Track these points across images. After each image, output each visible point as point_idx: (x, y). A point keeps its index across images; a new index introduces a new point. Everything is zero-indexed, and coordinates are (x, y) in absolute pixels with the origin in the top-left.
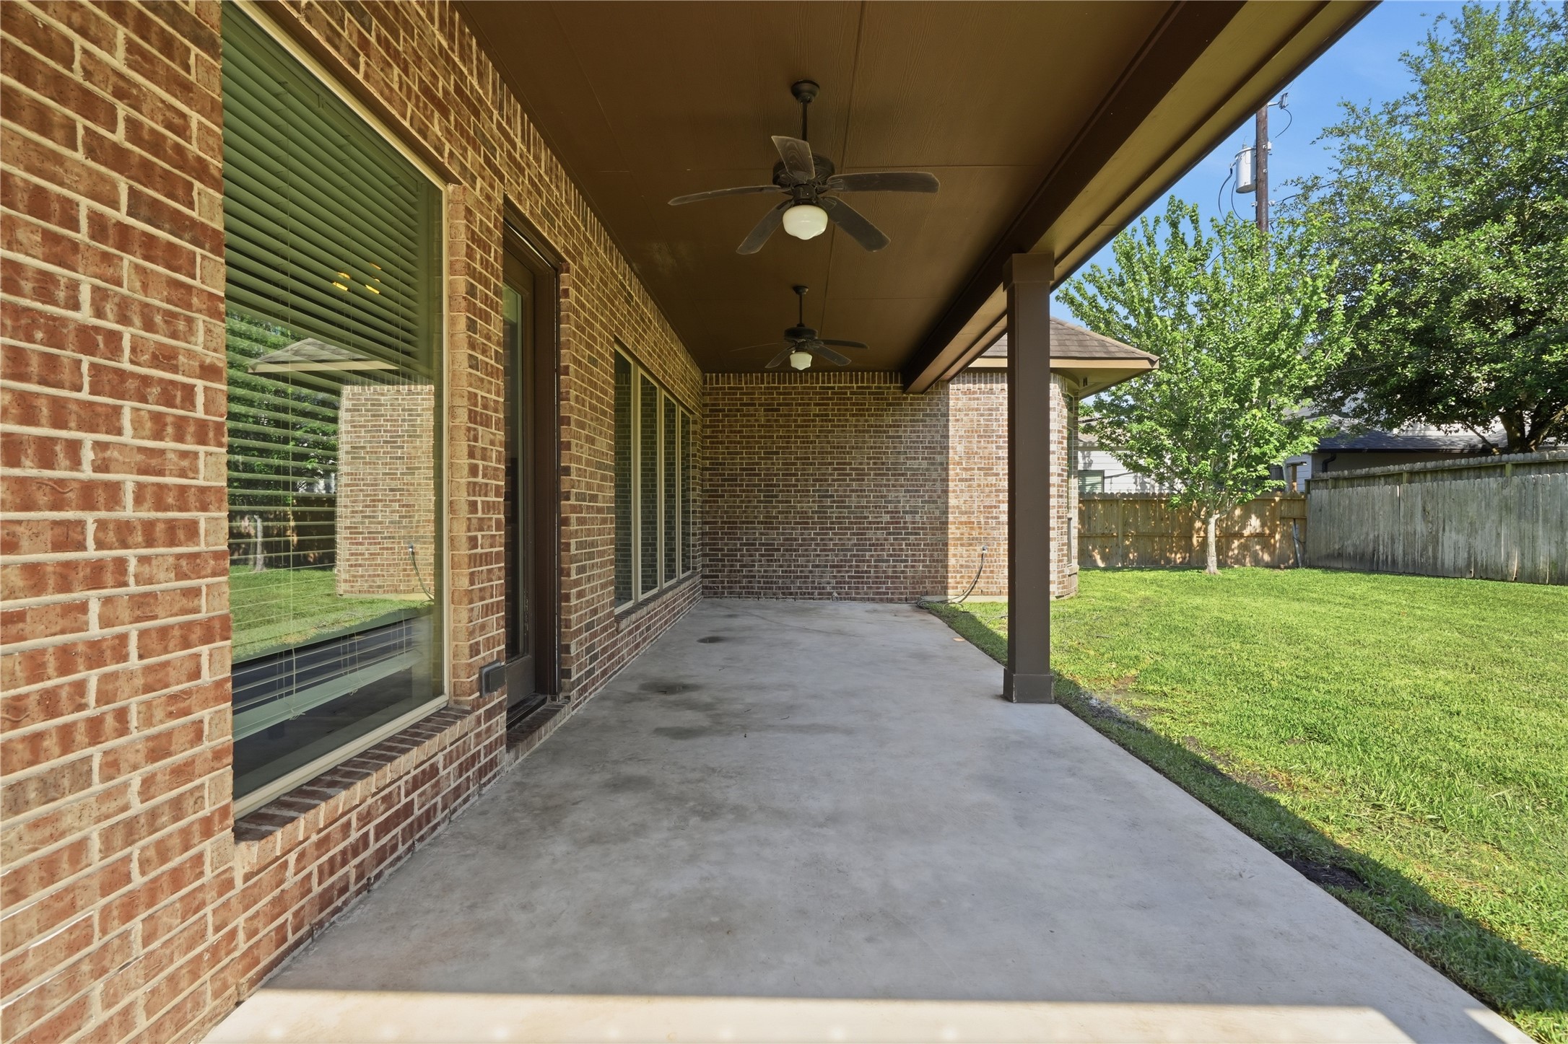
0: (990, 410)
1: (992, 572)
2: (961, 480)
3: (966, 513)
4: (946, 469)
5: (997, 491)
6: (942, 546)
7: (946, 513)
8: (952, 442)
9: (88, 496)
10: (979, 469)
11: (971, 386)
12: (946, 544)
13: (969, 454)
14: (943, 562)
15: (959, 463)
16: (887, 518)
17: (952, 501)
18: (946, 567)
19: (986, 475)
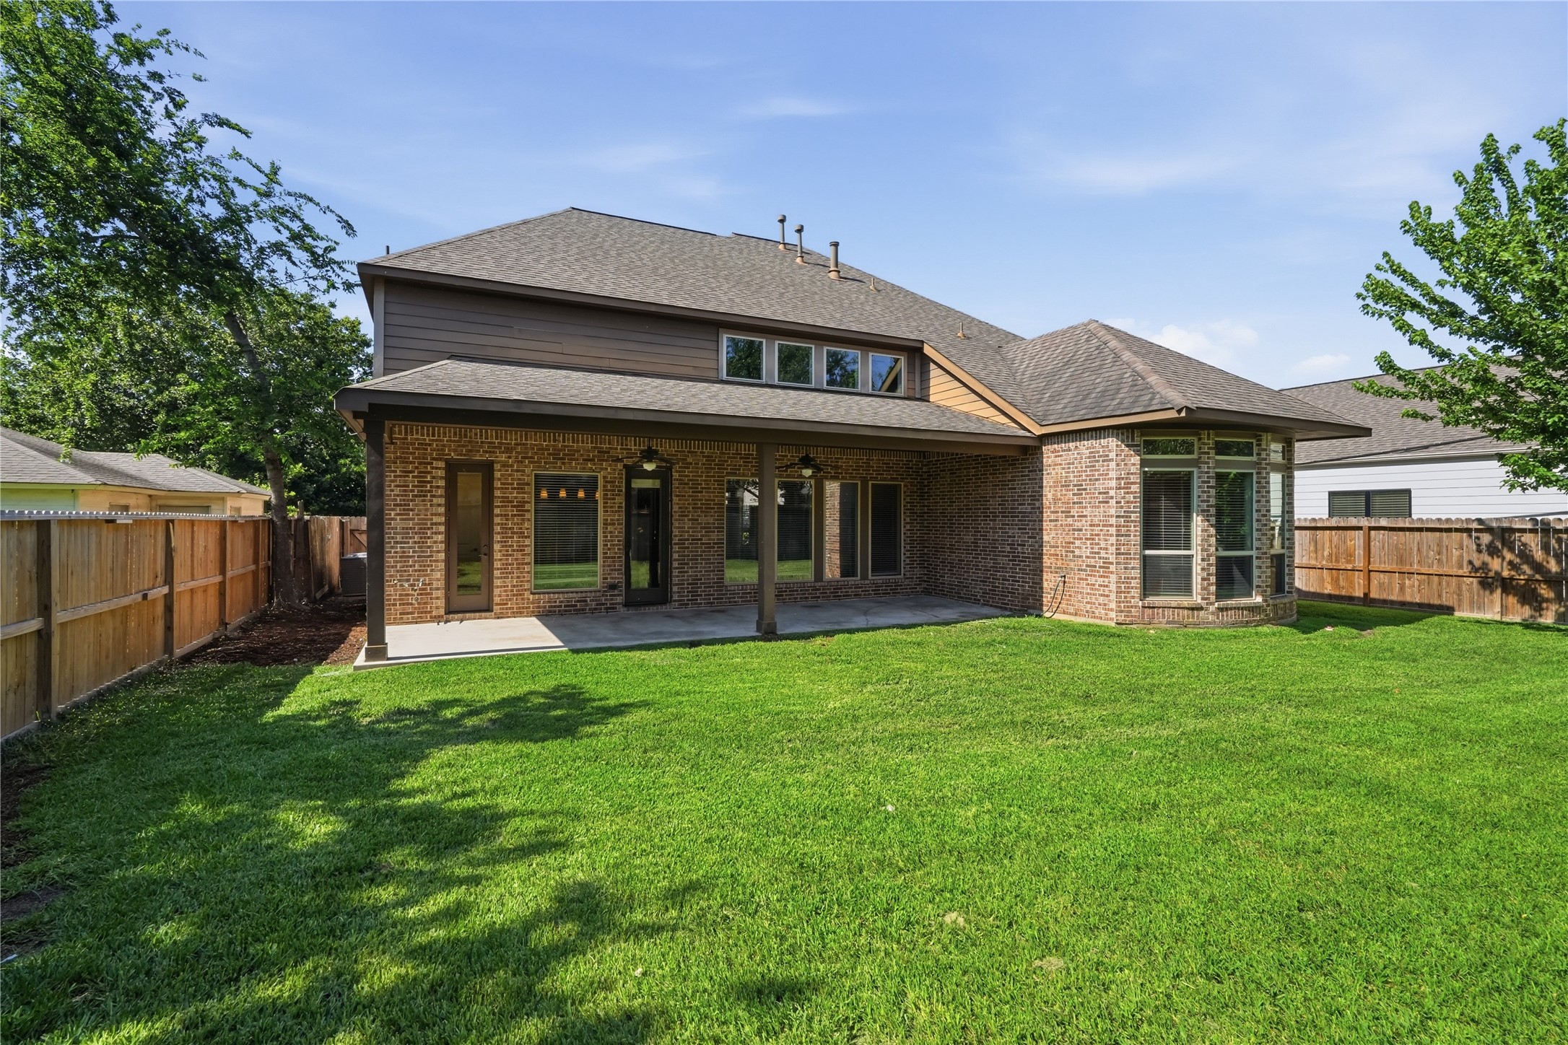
0: (1069, 464)
1: (1070, 596)
2: (1051, 521)
3: (1054, 547)
4: (1042, 512)
5: (1074, 530)
6: (1038, 572)
7: (1042, 546)
8: (1046, 491)
10: (1062, 512)
11: (1056, 446)
12: (1042, 571)
13: (1056, 500)
14: (1041, 583)
15: (1050, 508)
16: (1008, 548)
17: (1046, 538)
18: (1042, 588)
19: (1066, 517)
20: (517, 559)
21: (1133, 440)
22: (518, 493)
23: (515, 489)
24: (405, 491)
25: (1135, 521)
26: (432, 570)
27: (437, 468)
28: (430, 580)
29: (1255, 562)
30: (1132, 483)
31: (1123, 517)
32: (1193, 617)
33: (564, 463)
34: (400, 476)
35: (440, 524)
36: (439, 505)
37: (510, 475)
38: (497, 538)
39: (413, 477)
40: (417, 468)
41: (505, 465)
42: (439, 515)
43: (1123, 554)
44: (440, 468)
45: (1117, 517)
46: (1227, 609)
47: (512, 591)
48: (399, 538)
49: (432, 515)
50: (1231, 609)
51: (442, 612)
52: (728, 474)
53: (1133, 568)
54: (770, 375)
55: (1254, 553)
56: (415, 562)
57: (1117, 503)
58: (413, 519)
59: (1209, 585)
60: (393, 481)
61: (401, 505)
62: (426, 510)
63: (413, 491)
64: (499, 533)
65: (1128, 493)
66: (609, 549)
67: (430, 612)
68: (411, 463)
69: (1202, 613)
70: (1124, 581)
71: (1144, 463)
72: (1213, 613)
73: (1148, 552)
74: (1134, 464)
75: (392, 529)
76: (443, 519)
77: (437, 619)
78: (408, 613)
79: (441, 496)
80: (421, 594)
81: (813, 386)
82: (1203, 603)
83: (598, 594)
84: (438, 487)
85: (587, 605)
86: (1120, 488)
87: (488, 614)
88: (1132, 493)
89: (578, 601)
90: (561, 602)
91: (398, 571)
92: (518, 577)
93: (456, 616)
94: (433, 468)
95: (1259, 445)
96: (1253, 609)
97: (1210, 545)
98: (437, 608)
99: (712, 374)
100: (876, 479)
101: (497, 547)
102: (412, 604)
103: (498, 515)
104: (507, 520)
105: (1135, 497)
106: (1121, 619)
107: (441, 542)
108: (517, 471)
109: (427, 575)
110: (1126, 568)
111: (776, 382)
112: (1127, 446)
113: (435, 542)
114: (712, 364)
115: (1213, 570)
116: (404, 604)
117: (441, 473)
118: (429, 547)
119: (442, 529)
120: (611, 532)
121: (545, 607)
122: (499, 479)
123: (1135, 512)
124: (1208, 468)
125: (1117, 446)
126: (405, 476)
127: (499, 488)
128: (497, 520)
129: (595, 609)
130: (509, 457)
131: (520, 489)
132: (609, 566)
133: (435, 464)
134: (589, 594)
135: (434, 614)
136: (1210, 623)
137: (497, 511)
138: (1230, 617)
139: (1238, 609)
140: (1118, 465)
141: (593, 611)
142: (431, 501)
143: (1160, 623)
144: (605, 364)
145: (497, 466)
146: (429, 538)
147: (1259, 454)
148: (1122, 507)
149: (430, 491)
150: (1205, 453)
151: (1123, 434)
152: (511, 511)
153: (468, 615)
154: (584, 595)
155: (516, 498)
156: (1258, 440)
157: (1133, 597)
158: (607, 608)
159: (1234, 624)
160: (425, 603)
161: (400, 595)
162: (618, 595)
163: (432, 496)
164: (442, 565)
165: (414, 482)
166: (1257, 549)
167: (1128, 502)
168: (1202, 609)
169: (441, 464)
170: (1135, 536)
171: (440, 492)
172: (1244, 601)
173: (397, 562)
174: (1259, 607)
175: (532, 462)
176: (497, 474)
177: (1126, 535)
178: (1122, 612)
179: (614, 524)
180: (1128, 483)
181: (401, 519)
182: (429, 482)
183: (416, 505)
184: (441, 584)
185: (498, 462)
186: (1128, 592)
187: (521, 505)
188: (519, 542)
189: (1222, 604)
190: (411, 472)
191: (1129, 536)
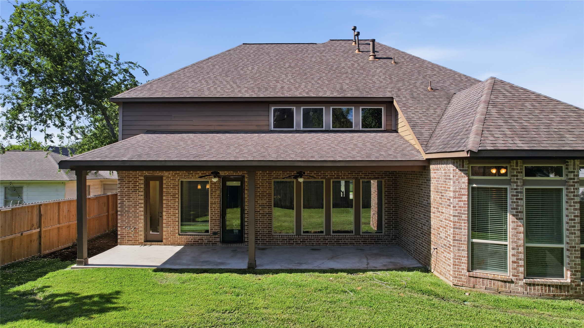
0: (438, 178)
1: (439, 261)
2: (433, 213)
3: (434, 229)
4: (430, 207)
5: (440, 220)
8: (431, 193)
9: (170, 213)
10: (436, 208)
11: (435, 166)
13: (434, 200)
14: (430, 250)
15: (433, 205)
16: (420, 226)
18: (430, 254)
19: (438, 211)
20: (172, 219)
21: (463, 166)
22: (173, 190)
23: (172, 188)
24: (129, 189)
25: (465, 220)
26: (139, 223)
27: (140, 180)
28: (138, 227)
29: (566, 253)
30: (463, 195)
31: (457, 216)
32: (506, 287)
33: (192, 176)
34: (127, 183)
35: (142, 203)
36: (141, 195)
37: (170, 182)
38: (164, 210)
39: (132, 183)
40: (133, 180)
41: (168, 177)
42: (142, 199)
43: (457, 240)
44: (142, 180)
45: (454, 216)
46: (534, 285)
47: (171, 233)
48: (127, 209)
49: (139, 199)
50: (538, 285)
51: (143, 241)
52: (274, 178)
53: (463, 250)
54: (298, 125)
55: (564, 246)
56: (133, 219)
57: (453, 207)
58: (132, 201)
59: (518, 266)
60: (124, 186)
61: (127, 195)
62: (137, 197)
63: (132, 189)
64: (165, 207)
65: (460, 201)
66: (213, 216)
67: (138, 241)
68: (131, 178)
69: (513, 285)
70: (457, 258)
71: (470, 182)
72: (521, 286)
73: (475, 240)
74: (464, 183)
75: (124, 205)
76: (143, 201)
77: (141, 244)
78: (130, 241)
79: (142, 192)
80: (135, 233)
81: (324, 129)
82: (514, 279)
83: (208, 237)
84: (141, 188)
85: (203, 241)
86: (455, 198)
87: (161, 243)
88: (462, 201)
89: (199, 239)
90: (191, 239)
91: (126, 223)
92: (173, 227)
93: (148, 243)
94: (139, 180)
95: (567, 169)
96: (560, 287)
97: (519, 239)
98: (141, 239)
99: (265, 128)
100: (364, 178)
101: (164, 214)
102: (131, 237)
103: (165, 200)
104: (168, 202)
105: (464, 204)
106: (456, 282)
107: (142, 211)
108: (173, 180)
109: (137, 225)
110: (459, 250)
111: (302, 129)
112: (460, 170)
113: (140, 211)
114: (265, 123)
115: (522, 256)
116: (128, 237)
117: (142, 182)
118: (138, 213)
119: (143, 205)
120: (214, 208)
121: (184, 241)
122: (165, 184)
123: (465, 214)
124: (517, 186)
125: (453, 170)
126: (129, 183)
127: (165, 188)
128: (164, 202)
129: (207, 244)
130: (169, 174)
131: (174, 188)
132: (213, 223)
133: (140, 178)
134: (204, 237)
135: (140, 241)
136: (519, 293)
137: (164, 198)
138: (538, 290)
139: (545, 285)
140: (454, 182)
141: (206, 244)
142: (138, 193)
143: (481, 288)
144: (212, 128)
145: (164, 178)
146: (138, 209)
147: (567, 175)
148: (456, 210)
149: (138, 190)
150: (514, 176)
151: (457, 163)
152: (170, 198)
153: (153, 243)
154: (201, 237)
155: (172, 192)
156: (567, 165)
157: (463, 269)
158: (213, 244)
159: (540, 296)
160: (136, 237)
161: (127, 233)
162: (218, 238)
163: (139, 192)
164: (142, 221)
165: (132, 185)
166: (568, 243)
167: (460, 207)
168: (512, 282)
169: (142, 178)
170: (464, 229)
171: (142, 190)
172: (555, 281)
173: (126, 219)
174: (568, 286)
175: (179, 176)
176: (164, 182)
177: (459, 229)
178: (456, 277)
179: (215, 204)
180: (460, 195)
181: (127, 201)
182: (137, 186)
183: (133, 195)
184: (142, 229)
185: (165, 176)
186: (460, 266)
187: (174, 195)
188: (173, 211)
189: (529, 281)
190: (131, 181)
191: (461, 229)
